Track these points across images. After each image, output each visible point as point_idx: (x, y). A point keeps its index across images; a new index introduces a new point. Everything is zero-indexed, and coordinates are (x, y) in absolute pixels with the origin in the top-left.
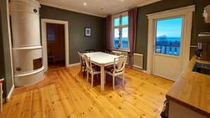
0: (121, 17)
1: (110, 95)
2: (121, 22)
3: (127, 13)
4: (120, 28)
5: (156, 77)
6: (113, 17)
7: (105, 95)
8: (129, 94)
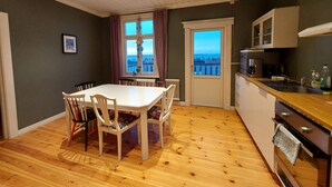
0: (139, 20)
1: (162, 160)
2: (139, 28)
3: (151, 15)
4: (139, 39)
5: (197, 107)
6: (123, 19)
7: (153, 164)
8: (188, 145)
